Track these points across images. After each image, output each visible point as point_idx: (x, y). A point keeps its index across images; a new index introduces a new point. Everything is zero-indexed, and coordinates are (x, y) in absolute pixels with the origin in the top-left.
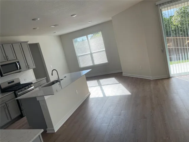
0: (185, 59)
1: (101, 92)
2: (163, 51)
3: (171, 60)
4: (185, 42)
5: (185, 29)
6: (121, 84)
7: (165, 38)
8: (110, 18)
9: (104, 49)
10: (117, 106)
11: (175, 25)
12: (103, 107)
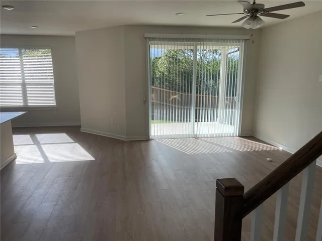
0: (169, 120)
1: (39, 154)
2: (146, 102)
3: (153, 119)
4: (170, 97)
5: (171, 79)
6: (77, 144)
7: (150, 87)
8: (73, 33)
9: (53, 82)
10: (70, 176)
11: (160, 72)
12: (43, 179)
